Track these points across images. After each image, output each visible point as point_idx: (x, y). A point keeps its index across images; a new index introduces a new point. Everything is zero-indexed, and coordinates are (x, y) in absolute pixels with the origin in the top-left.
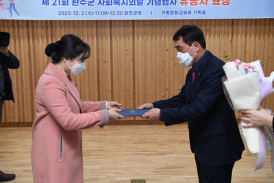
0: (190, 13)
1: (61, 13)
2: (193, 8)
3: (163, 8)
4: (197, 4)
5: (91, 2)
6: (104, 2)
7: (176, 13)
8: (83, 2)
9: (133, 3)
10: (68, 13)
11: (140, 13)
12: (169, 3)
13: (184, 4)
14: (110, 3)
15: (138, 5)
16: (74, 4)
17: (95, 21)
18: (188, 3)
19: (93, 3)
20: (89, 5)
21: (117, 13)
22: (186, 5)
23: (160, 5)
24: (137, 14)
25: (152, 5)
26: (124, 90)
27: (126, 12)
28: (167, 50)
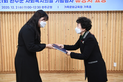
0: (81, 7)
1: (3, 7)
2: (83, 4)
3: (65, 4)
6: (29, 0)
7: (73, 7)
8: (17, 1)
9: (47, 1)
10: (8, 7)
11: (51, 7)
12: (69, 1)
13: (78, 2)
14: (33, 1)
15: (50, 2)
16: (11, 2)
17: (25, 12)
18: (80, 1)
19: (22, 2)
20: (20, 2)
21: (37, 7)
22: (79, 2)
23: (63, 2)
24: (49, 8)
25: (59, 2)
26: (43, 53)
27: (42, 7)
28: (68, 30)
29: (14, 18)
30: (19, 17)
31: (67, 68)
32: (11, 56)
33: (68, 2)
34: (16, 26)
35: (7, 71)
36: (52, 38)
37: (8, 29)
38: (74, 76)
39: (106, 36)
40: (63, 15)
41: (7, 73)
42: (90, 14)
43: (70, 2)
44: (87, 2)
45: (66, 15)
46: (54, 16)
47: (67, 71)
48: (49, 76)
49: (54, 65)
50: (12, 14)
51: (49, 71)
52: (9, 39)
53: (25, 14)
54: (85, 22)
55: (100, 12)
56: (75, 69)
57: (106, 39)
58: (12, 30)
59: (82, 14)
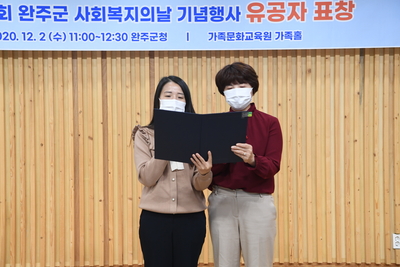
0: (268, 36)
3: (211, 26)
4: (282, 18)
5: (61, 14)
6: (88, 13)
7: (240, 36)
8: (44, 14)
9: (150, 16)
10: (12, 36)
11: (164, 37)
12: (225, 17)
13: (256, 19)
14: (101, 17)
15: (159, 20)
16: (24, 17)
18: (263, 16)
19: (64, 17)
20: (56, 19)
21: (115, 37)
22: (259, 21)
23: (206, 20)
24: (158, 39)
25: (190, 20)
26: (131, 199)
27: (134, 35)
33: (222, 19)
40: (204, 64)
43: (227, 19)
44: (286, 18)
53: (70, 59)
55: (334, 52)
59: (271, 57)
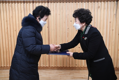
17: (23, 1)
28: (71, 21)
29: (10, 8)
30: (16, 6)
31: (70, 64)
32: (8, 50)
34: (12, 17)
35: (4, 67)
36: (53, 31)
37: (4, 20)
38: (77, 73)
39: (114, 28)
41: (3, 69)
42: (96, 2)
45: (68, 5)
46: (54, 6)
47: (69, 67)
48: (49, 73)
49: (55, 60)
50: (8, 3)
51: (49, 67)
52: (6, 31)
54: (83, 15)
56: (78, 65)
57: (114, 31)
58: (8, 22)
